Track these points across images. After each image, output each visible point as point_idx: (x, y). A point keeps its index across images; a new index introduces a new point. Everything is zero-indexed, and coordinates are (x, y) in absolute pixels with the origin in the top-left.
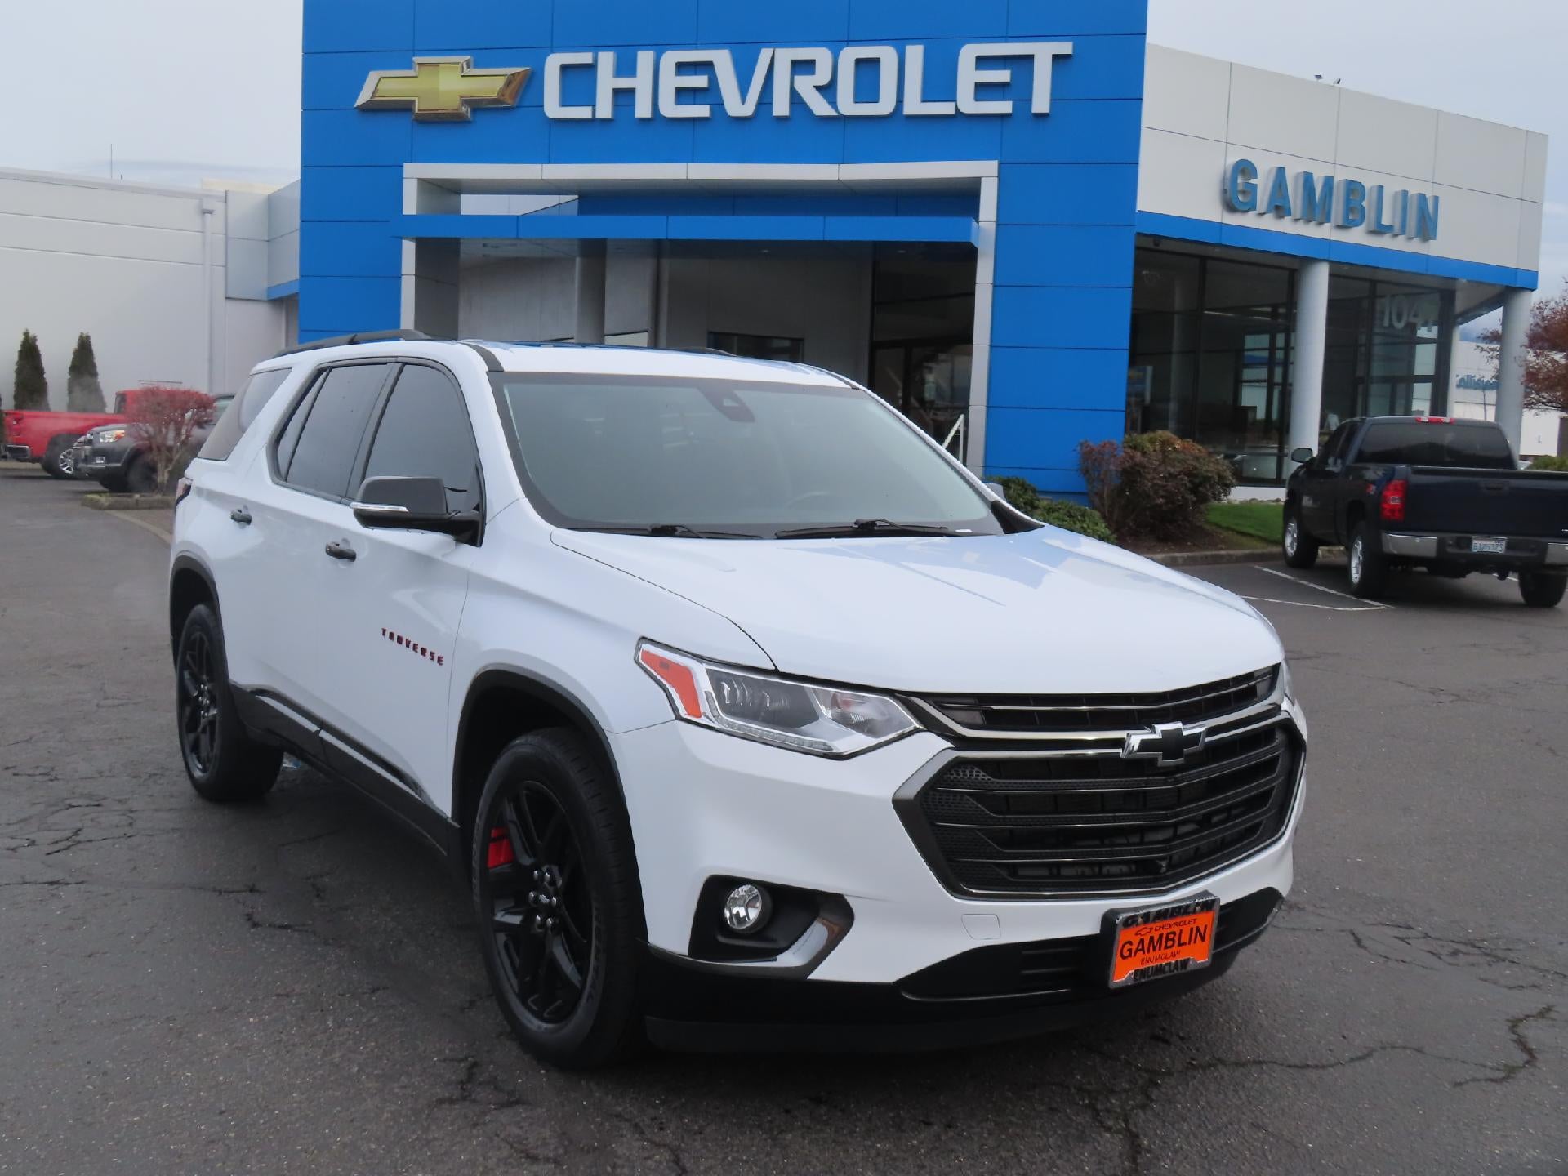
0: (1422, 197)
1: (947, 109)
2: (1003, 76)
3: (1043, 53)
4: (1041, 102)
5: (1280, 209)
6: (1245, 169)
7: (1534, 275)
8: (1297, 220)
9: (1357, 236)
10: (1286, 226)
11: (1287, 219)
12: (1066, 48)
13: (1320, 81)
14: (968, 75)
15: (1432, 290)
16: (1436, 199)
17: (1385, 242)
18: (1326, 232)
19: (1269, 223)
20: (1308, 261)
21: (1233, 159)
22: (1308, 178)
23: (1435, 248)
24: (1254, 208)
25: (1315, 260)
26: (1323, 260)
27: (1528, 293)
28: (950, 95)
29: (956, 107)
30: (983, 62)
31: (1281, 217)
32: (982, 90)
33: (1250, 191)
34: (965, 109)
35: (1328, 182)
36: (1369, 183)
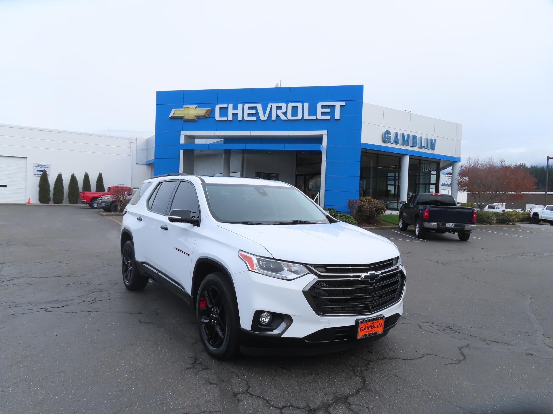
0: (432, 140)
1: (314, 118)
2: (328, 110)
3: (338, 105)
4: (337, 117)
5: (396, 143)
6: (388, 132)
7: (459, 159)
8: (401, 145)
9: (416, 149)
10: (398, 146)
12: (343, 103)
13: (406, 111)
14: (319, 110)
15: (435, 162)
16: (435, 140)
17: (423, 150)
18: (408, 148)
19: (394, 146)
20: (404, 155)
21: (384, 130)
22: (403, 135)
23: (435, 152)
24: (390, 142)
25: (405, 155)
26: (407, 155)
27: (458, 163)
28: (315, 115)
29: (317, 118)
30: (323, 107)
31: (397, 144)
32: (323, 113)
33: (389, 138)
34: (319, 118)
35: (408, 136)
36: (418, 136)
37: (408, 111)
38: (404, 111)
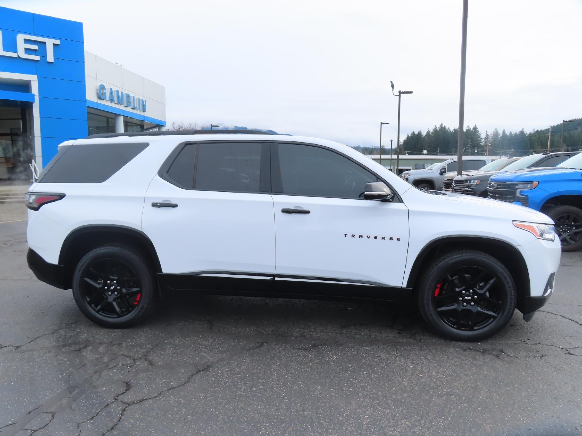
0: (142, 100)
1: (14, 55)
2: (35, 47)
3: (50, 43)
4: (50, 58)
5: (112, 100)
6: (102, 87)
7: (165, 122)
8: (116, 103)
9: (129, 109)
10: (113, 105)
11: (113, 103)
12: (58, 42)
13: (117, 64)
14: (21, 46)
15: (137, 124)
16: (145, 101)
17: (135, 111)
18: (122, 107)
19: (109, 104)
20: (117, 115)
21: (99, 84)
22: (118, 91)
23: (146, 114)
24: (105, 99)
25: (121, 115)
26: (122, 115)
27: (164, 127)
28: (15, 50)
29: (18, 55)
30: (26, 41)
31: (112, 102)
32: (27, 51)
33: (104, 94)
34: (21, 56)
35: (122, 93)
36: (131, 95)
37: (119, 65)
38: (115, 64)
